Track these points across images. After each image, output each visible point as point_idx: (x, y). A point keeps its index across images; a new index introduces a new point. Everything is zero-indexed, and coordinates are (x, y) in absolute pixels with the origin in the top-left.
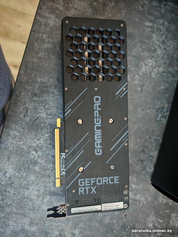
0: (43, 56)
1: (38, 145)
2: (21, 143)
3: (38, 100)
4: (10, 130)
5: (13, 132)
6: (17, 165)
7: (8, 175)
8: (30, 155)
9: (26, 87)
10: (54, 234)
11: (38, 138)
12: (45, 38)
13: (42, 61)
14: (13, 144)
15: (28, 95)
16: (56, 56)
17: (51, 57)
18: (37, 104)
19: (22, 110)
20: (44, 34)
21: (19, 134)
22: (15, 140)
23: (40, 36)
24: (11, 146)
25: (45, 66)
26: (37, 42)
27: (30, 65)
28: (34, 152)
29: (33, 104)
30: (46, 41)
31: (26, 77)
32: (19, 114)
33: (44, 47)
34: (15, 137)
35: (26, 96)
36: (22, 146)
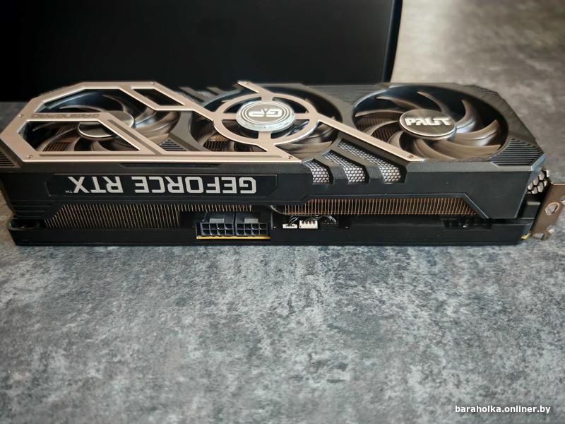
0: (100, 362)
1: (418, 306)
2: (441, 353)
3: (269, 341)
4: (414, 400)
5: (418, 388)
6: (519, 347)
8: (462, 318)
9: (232, 389)
11: (397, 312)
12: (27, 374)
13: (119, 362)
14: (458, 376)
15: (261, 374)
16: (97, 327)
17: (102, 341)
18: (285, 340)
19: (324, 382)
20: (11, 382)
21: (411, 367)
22: (440, 373)
23: (19, 392)
24: (468, 381)
25: (138, 351)
26: (44, 396)
27: (141, 397)
28: (445, 309)
29: (288, 352)
30: (42, 368)
31: (190, 401)
32: (340, 386)
33: (63, 370)
34: (430, 378)
35: (266, 382)
36: (447, 347)
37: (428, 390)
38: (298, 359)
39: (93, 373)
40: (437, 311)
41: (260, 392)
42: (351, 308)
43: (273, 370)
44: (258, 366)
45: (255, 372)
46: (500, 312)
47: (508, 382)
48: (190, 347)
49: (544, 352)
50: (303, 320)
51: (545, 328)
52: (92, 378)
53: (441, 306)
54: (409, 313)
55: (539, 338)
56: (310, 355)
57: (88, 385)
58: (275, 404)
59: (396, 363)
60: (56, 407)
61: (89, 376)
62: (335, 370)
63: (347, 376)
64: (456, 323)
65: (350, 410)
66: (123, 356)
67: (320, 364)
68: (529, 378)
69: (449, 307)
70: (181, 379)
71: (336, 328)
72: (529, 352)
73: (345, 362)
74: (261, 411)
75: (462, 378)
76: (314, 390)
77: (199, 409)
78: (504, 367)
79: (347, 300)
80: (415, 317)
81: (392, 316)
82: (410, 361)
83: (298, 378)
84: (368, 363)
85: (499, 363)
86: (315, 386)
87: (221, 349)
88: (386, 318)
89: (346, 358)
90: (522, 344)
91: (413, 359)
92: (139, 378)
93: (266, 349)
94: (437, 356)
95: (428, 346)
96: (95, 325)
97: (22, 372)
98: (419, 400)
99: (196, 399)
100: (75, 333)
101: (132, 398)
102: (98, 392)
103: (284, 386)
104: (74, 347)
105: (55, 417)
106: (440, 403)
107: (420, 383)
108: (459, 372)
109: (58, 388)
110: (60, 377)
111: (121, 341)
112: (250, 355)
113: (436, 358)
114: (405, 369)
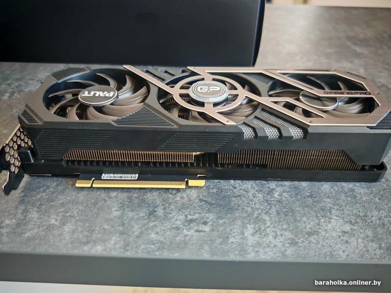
0: (58, 216)
1: (257, 191)
2: (268, 218)
3: (162, 207)
4: (247, 245)
5: (250, 238)
6: (317, 216)
7: (347, 228)
8: (284, 199)
9: (136, 233)
11: (244, 194)
12: (14, 221)
13: (70, 216)
14: (276, 232)
15: (155, 226)
17: (61, 203)
18: (172, 207)
19: (193, 231)
20: (4, 225)
21: (248, 225)
22: (265, 230)
23: (8, 230)
24: (282, 235)
25: (82, 210)
26: (22, 233)
27: (80, 236)
28: (274, 193)
29: (173, 214)
30: (23, 217)
31: (111, 239)
32: (202, 234)
33: (35, 219)
34: (258, 232)
35: (157, 230)
36: (272, 216)
37: (256, 239)
38: (178, 218)
39: (53, 221)
40: (268, 194)
41: (153, 236)
42: (215, 191)
43: (162, 224)
44: (154, 221)
45: (151, 224)
46: (308, 196)
47: (307, 236)
48: (114, 209)
49: (332, 220)
50: (185, 196)
51: (334, 207)
52: (53, 224)
53: (272, 192)
54: (250, 194)
55: (330, 212)
56: (186, 216)
57: (50, 228)
58: (161, 242)
59: (239, 222)
60: (29, 239)
61: (51, 223)
62: (200, 225)
63: (207, 228)
64: (280, 202)
65: (206, 248)
66: (72, 213)
67: (191, 221)
68: (320, 235)
69: (276, 192)
70: (106, 227)
71: (205, 201)
72: (323, 220)
73: (207, 221)
74: (152, 246)
75: (279, 233)
76: (186, 236)
77: (115, 244)
78: (305, 228)
79: (213, 185)
80: (254, 197)
81: (239, 196)
82: (247, 222)
83: (177, 228)
84: (221, 222)
85: (303, 225)
86: (187, 233)
87: (133, 211)
88: (236, 197)
89: (208, 218)
90: (319, 215)
91: (249, 221)
92: (80, 225)
93: (160, 212)
94: (265, 220)
95: (260, 214)
96: (57, 195)
97: (11, 219)
98: (250, 244)
99: (114, 238)
100: (44, 199)
101: (75, 236)
102: (56, 232)
103: (168, 233)
104: (43, 207)
105: (28, 245)
106: (262, 247)
107: (252, 235)
108: (277, 230)
109: (32, 229)
110: (33, 223)
111: (72, 204)
112: (150, 214)
113: (264, 222)
114: (244, 226)
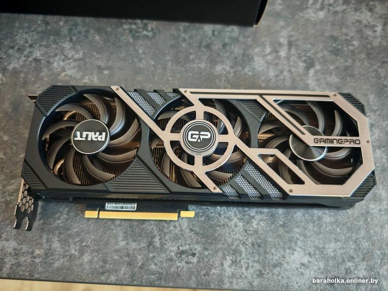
0: (76, 245)
1: (238, 219)
2: (243, 250)
3: (159, 238)
4: (224, 276)
5: (228, 269)
6: (284, 248)
7: (305, 260)
8: (260, 228)
9: (139, 264)
10: (382, 158)
11: (227, 222)
12: (42, 251)
13: (85, 246)
14: (248, 263)
15: (154, 257)
16: (72, 224)
17: (76, 232)
18: (167, 237)
19: (184, 263)
20: (35, 255)
21: (227, 257)
22: (240, 261)
23: (40, 261)
24: (252, 267)
25: (94, 239)
26: (52, 263)
27: (97, 266)
29: (168, 245)
30: (48, 247)
31: (121, 269)
32: (191, 266)
33: (58, 249)
34: (235, 264)
35: (156, 261)
36: (247, 247)
37: (232, 270)
38: (172, 249)
40: (248, 223)
41: (153, 266)
42: (203, 219)
43: (159, 255)
44: (153, 252)
45: (151, 255)
48: (120, 239)
52: (73, 254)
53: (251, 220)
54: (233, 223)
55: (296, 243)
56: (179, 248)
57: (72, 258)
58: (160, 273)
59: (220, 254)
60: (58, 269)
62: (190, 257)
63: (195, 260)
64: (256, 232)
65: (194, 279)
66: (87, 242)
67: (182, 252)
68: (282, 267)
69: (255, 220)
70: (116, 257)
71: (193, 231)
72: (288, 251)
73: (195, 252)
74: (153, 276)
75: (251, 264)
77: (125, 274)
78: (272, 260)
79: (202, 212)
80: (235, 226)
81: (224, 225)
82: (227, 253)
83: (171, 260)
84: (206, 253)
85: (271, 257)
86: (179, 265)
87: (135, 241)
88: (220, 226)
89: (196, 249)
92: (96, 256)
94: (241, 252)
95: (238, 246)
97: (39, 249)
98: (227, 275)
100: (62, 227)
101: (93, 266)
102: (77, 262)
103: (164, 264)
104: (62, 236)
105: (59, 275)
106: (236, 278)
107: (229, 266)
108: (250, 261)
109: (58, 259)
110: (58, 253)
111: (85, 234)
112: (148, 246)
114: (224, 258)
